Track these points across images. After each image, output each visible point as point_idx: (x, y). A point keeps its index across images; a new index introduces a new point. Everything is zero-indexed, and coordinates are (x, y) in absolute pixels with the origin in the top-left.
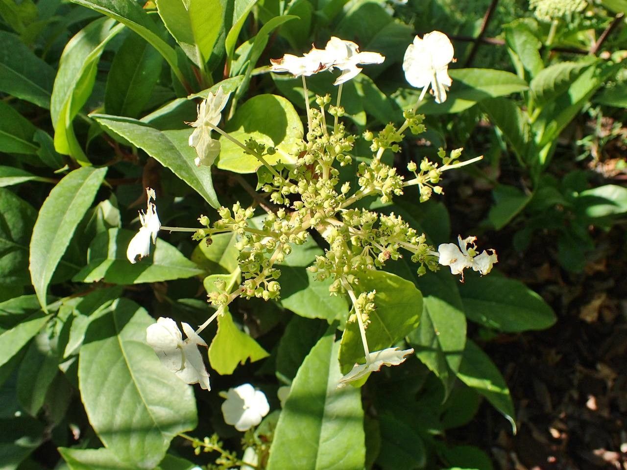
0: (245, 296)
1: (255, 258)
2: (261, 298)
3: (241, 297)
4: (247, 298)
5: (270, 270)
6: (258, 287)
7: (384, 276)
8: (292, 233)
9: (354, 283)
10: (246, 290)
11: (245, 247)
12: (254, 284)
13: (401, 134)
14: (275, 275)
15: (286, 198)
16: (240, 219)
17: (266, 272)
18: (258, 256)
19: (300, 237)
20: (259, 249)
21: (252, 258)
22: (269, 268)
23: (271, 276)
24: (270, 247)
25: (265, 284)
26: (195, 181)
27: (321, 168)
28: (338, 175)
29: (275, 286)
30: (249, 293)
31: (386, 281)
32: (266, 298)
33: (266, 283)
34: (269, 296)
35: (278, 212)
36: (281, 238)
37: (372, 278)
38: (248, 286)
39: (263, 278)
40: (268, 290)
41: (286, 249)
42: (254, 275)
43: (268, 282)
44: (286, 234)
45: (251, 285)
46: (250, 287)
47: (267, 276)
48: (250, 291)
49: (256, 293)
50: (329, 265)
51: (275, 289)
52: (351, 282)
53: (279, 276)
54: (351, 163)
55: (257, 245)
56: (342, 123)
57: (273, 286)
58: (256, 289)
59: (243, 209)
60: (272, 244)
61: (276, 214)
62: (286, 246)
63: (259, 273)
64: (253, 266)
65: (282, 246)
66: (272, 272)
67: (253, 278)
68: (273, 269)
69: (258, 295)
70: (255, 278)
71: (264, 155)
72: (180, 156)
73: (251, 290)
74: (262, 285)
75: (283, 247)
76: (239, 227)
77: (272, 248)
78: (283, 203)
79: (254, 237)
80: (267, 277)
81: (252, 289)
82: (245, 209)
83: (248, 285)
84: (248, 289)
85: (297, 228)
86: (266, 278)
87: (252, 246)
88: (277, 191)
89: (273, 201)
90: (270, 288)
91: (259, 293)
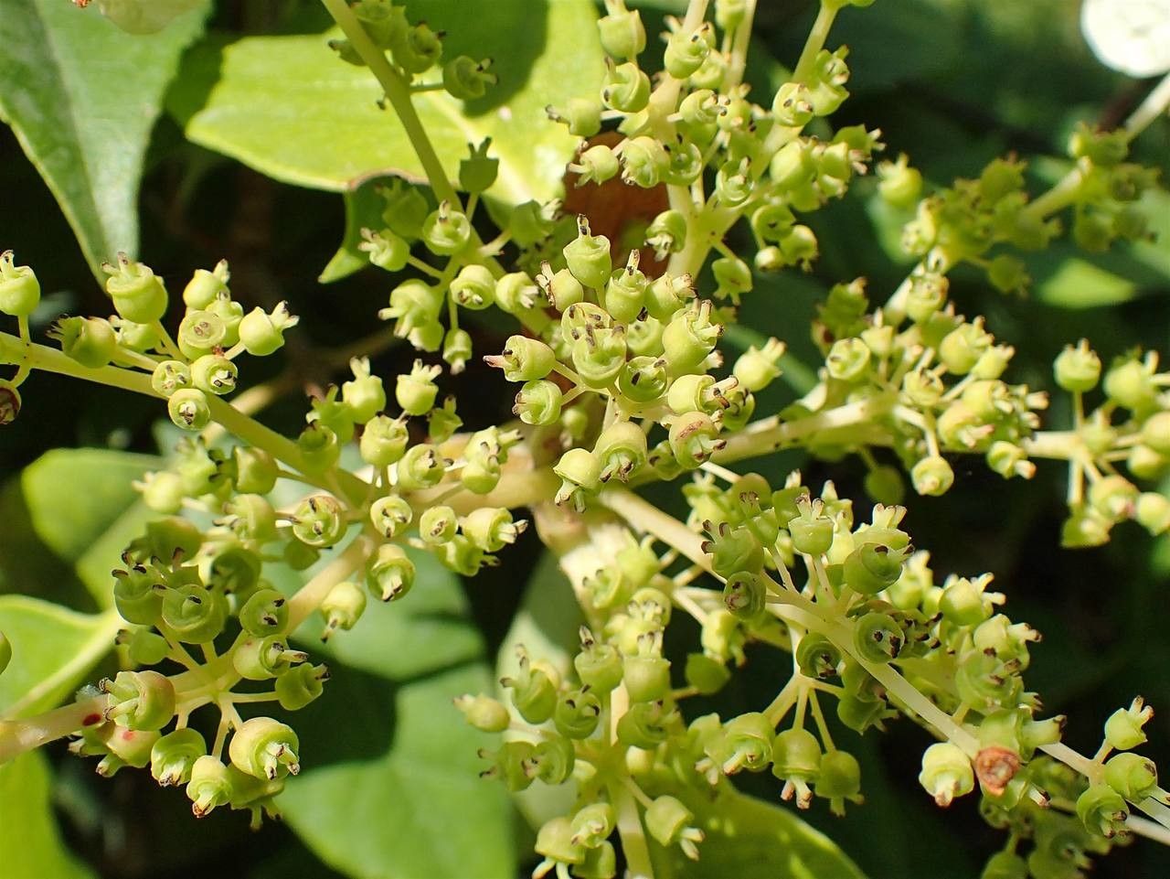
0: (93, 752)
1: (214, 571)
2: (177, 794)
3: (75, 747)
4: (103, 766)
5: (273, 654)
6: (182, 723)
7: (784, 837)
8: (438, 502)
9: (675, 847)
10: (110, 726)
11: (188, 502)
12: (162, 701)
13: (1047, 220)
14: (293, 689)
15: (463, 325)
16: (203, 343)
17: (250, 658)
18: (237, 569)
19: (475, 534)
20: (252, 527)
21: (203, 565)
22: (274, 638)
23: (267, 685)
24: (311, 535)
25: (224, 720)
26: (64, 153)
27: (677, 231)
28: (742, 296)
29: (274, 748)
30: (119, 744)
31: (784, 862)
32: (203, 798)
33: (229, 716)
34: (220, 795)
35: (402, 379)
36: (376, 509)
37: (730, 830)
38: (123, 707)
39: (225, 681)
40: (226, 759)
41: (384, 571)
42: (181, 657)
43: (246, 712)
44: (406, 494)
45: (143, 704)
46: (131, 715)
47: (244, 680)
48: (127, 736)
49: (156, 758)
50: (581, 718)
51: (270, 764)
52: (664, 836)
53: (309, 697)
54: (806, 266)
55: (247, 506)
56: (843, 51)
57: (262, 747)
58: (165, 731)
59: (237, 305)
60: (328, 522)
61: (390, 387)
62: (390, 553)
63: (209, 649)
64: (188, 605)
65: (367, 551)
66: (279, 665)
67: (168, 668)
68: (291, 654)
69: (165, 771)
70: (179, 669)
71: (422, 88)
72: (38, 38)
73: (138, 734)
74: (205, 720)
75: (374, 557)
76: (185, 383)
77: (320, 541)
78: (435, 348)
79: (246, 461)
80: (244, 686)
81: (143, 726)
82: (247, 310)
83: (123, 697)
84: (122, 724)
85: (471, 484)
86: (235, 690)
87: (222, 507)
88: (431, 282)
89: (393, 322)
90: (242, 752)
91: (172, 759)
